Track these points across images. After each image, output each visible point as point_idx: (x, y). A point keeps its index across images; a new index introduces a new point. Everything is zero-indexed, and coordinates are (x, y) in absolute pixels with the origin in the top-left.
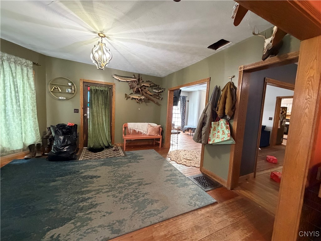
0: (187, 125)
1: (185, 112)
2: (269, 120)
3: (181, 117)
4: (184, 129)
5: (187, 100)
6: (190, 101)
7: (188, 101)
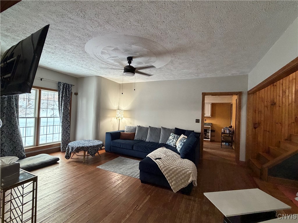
0: (74, 139)
1: (70, 113)
2: (196, 122)
3: (61, 124)
4: (68, 150)
5: (73, 91)
6: (79, 94)
7: (76, 94)
